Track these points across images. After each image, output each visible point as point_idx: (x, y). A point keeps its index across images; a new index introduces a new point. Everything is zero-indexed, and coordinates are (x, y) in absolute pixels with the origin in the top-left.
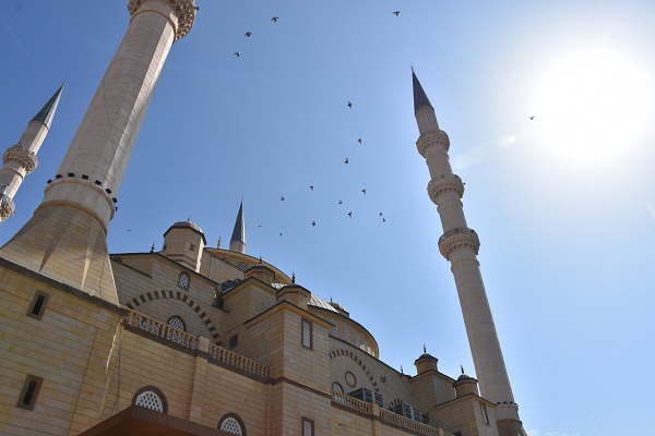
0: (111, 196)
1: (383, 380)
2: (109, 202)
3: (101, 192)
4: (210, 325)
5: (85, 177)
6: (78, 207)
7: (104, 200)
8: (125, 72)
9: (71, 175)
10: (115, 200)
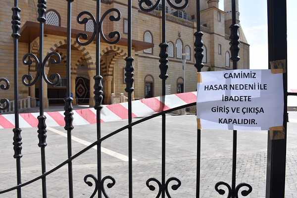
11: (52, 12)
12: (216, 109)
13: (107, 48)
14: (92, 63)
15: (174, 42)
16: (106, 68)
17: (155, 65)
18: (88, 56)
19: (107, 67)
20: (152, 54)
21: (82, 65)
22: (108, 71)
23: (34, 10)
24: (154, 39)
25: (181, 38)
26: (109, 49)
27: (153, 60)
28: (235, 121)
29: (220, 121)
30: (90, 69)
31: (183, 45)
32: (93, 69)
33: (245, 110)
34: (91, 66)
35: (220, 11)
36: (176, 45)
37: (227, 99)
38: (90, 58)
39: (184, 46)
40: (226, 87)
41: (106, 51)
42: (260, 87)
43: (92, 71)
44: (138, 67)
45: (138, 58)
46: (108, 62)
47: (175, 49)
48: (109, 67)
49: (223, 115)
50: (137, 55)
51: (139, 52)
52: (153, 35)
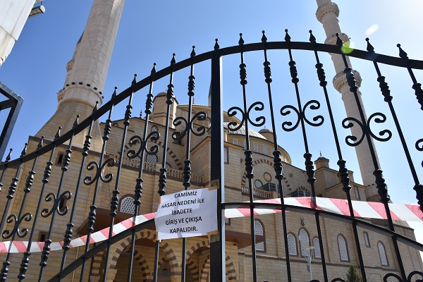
0: (98, 91)
1: (291, 175)
2: (97, 94)
3: (91, 90)
4: (172, 155)
5: (81, 83)
6: (78, 101)
7: (93, 94)
8: (98, 13)
9: (73, 83)
10: (101, 93)
11: (129, 197)
12: (169, 222)
13: (198, 244)
14: (176, 265)
15: (296, 233)
16: (198, 273)
17: (270, 268)
18: (171, 255)
19: (200, 272)
20: (265, 252)
21: (165, 269)
22: (201, 278)
23: (108, 195)
24: (266, 230)
25: (306, 226)
26: (202, 245)
27: (267, 260)
28: (181, 230)
29: (171, 231)
30: (174, 274)
31: (309, 236)
32: (177, 274)
33: (188, 220)
34: (175, 270)
35: (357, 186)
36: (300, 238)
37: (175, 213)
38: (174, 258)
39: (311, 238)
40: (175, 204)
41: (197, 248)
42: (199, 201)
43: (176, 276)
44: (245, 272)
45: (245, 258)
46: (201, 265)
47: (298, 243)
48: (202, 272)
49: (173, 226)
50: (243, 254)
51: (244, 249)
52: (265, 224)
